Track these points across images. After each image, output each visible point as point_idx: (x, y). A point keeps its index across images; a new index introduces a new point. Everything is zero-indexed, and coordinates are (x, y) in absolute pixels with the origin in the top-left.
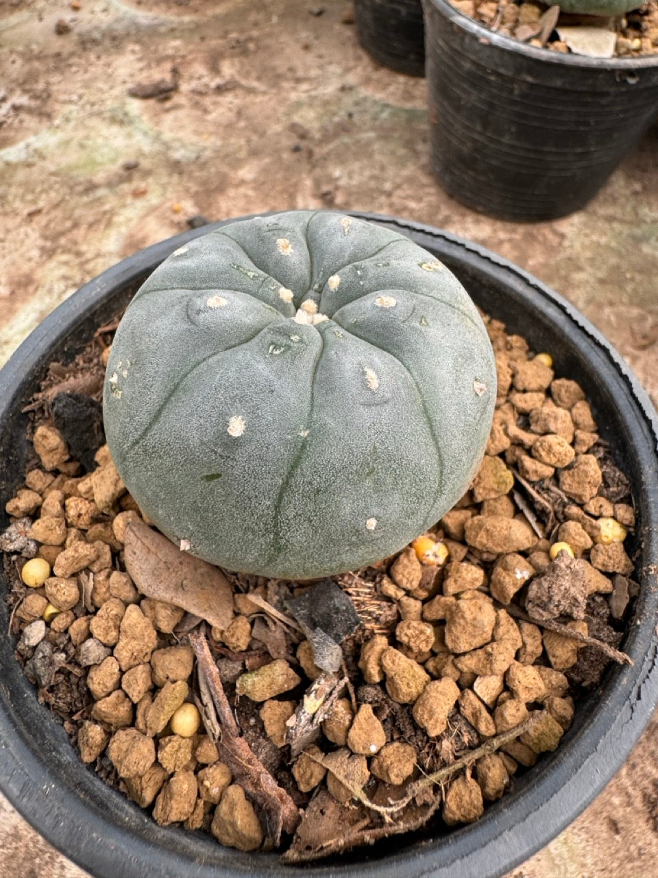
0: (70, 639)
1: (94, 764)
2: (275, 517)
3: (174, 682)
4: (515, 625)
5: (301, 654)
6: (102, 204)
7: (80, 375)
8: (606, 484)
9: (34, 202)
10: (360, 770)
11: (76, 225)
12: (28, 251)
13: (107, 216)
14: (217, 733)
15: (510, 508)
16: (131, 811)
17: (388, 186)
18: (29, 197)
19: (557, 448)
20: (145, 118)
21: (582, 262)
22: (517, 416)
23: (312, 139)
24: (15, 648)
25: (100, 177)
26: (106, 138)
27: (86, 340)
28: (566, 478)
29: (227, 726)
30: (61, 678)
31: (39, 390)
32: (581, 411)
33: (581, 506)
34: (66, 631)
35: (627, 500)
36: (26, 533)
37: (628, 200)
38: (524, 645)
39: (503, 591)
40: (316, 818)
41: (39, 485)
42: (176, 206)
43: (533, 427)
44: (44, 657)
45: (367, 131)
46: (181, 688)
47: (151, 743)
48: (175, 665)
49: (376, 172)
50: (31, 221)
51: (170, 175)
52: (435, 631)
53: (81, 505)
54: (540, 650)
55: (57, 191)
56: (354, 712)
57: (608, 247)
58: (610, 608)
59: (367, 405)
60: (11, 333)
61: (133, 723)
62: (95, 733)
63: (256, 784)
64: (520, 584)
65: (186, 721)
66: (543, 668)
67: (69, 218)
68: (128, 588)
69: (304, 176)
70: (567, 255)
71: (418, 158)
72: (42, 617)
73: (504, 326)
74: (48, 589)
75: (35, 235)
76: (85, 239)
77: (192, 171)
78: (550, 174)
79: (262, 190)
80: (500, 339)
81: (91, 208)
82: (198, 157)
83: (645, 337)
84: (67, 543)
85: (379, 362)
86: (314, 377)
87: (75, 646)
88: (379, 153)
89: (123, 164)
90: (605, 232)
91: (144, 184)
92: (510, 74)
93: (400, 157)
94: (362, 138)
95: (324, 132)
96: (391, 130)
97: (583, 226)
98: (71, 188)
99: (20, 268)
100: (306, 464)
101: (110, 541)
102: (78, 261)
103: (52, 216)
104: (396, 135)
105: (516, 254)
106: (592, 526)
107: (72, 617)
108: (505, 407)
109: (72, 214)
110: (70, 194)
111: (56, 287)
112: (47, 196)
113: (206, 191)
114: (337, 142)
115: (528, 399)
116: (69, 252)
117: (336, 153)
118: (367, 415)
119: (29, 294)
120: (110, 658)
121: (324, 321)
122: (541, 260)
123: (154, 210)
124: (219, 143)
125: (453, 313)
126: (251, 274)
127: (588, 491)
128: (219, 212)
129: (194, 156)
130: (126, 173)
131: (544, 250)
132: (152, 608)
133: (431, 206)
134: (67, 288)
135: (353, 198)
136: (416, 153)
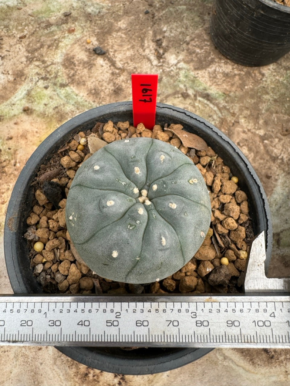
0: (52, 271)
2: (126, 277)
3: (87, 290)
4: (203, 285)
6: (54, 36)
7: (52, 169)
8: (246, 237)
9: (22, 31)
11: (42, 46)
12: (21, 58)
13: (56, 42)
15: (210, 242)
17: (188, 39)
18: (20, 28)
21: (269, 90)
22: (220, 203)
23: (155, 7)
25: (53, 19)
28: (232, 235)
31: (36, 176)
33: (236, 244)
34: (50, 268)
36: (35, 233)
39: (201, 273)
41: (38, 212)
42: (88, 41)
44: (43, 278)
45: (181, 5)
49: (183, 30)
50: (21, 41)
51: (86, 22)
52: (176, 284)
53: (54, 223)
55: (32, 26)
57: (282, 83)
58: (237, 281)
59: (161, 250)
60: (16, 100)
64: (208, 273)
67: (39, 41)
68: (71, 257)
69: (150, 28)
70: (263, 85)
71: (204, 24)
72: (42, 262)
73: (222, 161)
74: (43, 254)
75: (23, 50)
76: (46, 54)
77: (97, 20)
78: (264, 50)
79: (129, 35)
80: (220, 166)
81: (49, 37)
82: (99, 12)
83: (287, 131)
84: (50, 238)
85: (167, 233)
86: (144, 236)
87: (53, 273)
88: (186, 19)
89: (64, 12)
90: (283, 75)
91: (73, 26)
92: (254, 8)
93: (196, 22)
94: (179, 9)
95: (161, 3)
96: (194, 5)
97: (274, 71)
98: (39, 24)
99: (18, 67)
100: (138, 267)
101: (65, 237)
102: (43, 65)
103: (31, 39)
104: (196, 9)
105: (240, 82)
106: (237, 253)
107: (52, 263)
108: (216, 199)
109: (40, 39)
110: (39, 28)
111: (34, 78)
112: (28, 28)
113: (103, 33)
114: (167, 10)
115: (225, 198)
116: (39, 60)
117: (166, 17)
118: (160, 253)
119: (22, 81)
120: (65, 281)
121: (149, 205)
122: (251, 86)
123: (78, 41)
124: (110, 5)
125: (197, 206)
126: (123, 183)
127: (239, 240)
128: (108, 45)
129: (97, 11)
130: (65, 18)
131: (254, 81)
132: (80, 265)
133: (206, 52)
134: (39, 79)
135: (171, 43)
136: (204, 20)
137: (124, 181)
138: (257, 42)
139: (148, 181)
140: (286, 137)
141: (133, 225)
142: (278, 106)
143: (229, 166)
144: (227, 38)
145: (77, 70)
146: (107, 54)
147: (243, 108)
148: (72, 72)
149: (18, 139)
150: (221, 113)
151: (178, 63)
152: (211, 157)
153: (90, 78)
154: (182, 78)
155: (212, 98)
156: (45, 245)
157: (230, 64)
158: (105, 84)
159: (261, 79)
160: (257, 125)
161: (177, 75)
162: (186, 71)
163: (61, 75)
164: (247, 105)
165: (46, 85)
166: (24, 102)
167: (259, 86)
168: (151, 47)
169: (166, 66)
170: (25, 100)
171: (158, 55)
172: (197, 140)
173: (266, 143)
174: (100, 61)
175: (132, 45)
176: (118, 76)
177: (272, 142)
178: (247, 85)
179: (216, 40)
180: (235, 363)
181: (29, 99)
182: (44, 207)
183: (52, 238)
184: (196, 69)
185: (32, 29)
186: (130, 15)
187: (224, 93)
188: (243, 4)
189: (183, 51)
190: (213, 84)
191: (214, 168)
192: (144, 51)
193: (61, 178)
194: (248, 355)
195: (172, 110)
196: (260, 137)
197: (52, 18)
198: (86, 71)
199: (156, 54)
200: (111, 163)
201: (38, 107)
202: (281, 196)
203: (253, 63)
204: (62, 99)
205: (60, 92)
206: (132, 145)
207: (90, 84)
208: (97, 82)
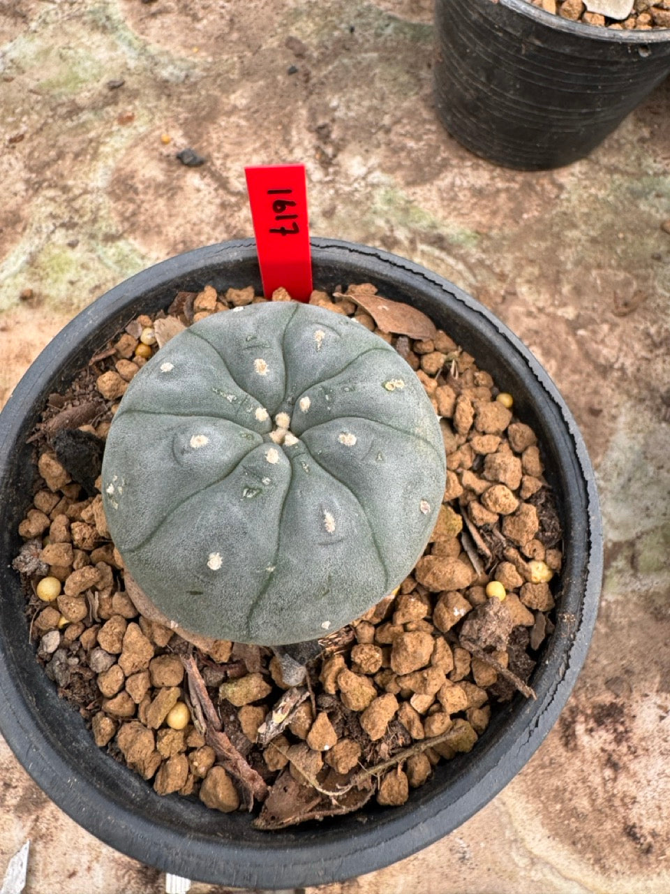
0: (81, 646)
1: (106, 747)
2: (248, 623)
3: (169, 688)
4: (450, 652)
5: (272, 668)
6: (88, 131)
7: (77, 403)
8: (543, 530)
9: (16, 125)
10: (317, 763)
11: (61, 155)
12: (13, 184)
13: (93, 144)
14: (203, 731)
15: (457, 548)
16: (137, 784)
17: (387, 120)
18: (10, 119)
19: (502, 500)
20: (129, 23)
21: (577, 219)
22: (474, 456)
23: (310, 57)
24: (36, 653)
25: (83, 98)
26: (88, 48)
27: (81, 367)
28: (508, 526)
29: (212, 722)
30: (76, 678)
31: (40, 421)
32: (531, 459)
33: (518, 548)
34: (78, 639)
35: (558, 546)
36: (38, 555)
37: (634, 148)
38: (455, 668)
39: (442, 623)
40: (280, 794)
41: (46, 508)
42: (165, 138)
43: (485, 473)
44: (61, 664)
45: (366, 51)
46: (175, 693)
47: (150, 734)
48: (168, 675)
49: (375, 102)
50: (14, 147)
51: (159, 98)
52: (383, 656)
53: (84, 530)
54: (468, 670)
55: (38, 113)
56: (313, 719)
57: (605, 202)
58: (530, 637)
59: (325, 544)
61: (135, 715)
62: (106, 725)
63: (235, 767)
64: (457, 620)
65: (178, 718)
66: (469, 684)
67: (53, 146)
68: (128, 608)
69: (300, 103)
70: (563, 209)
71: (421, 87)
72: (57, 627)
73: (473, 359)
74: (60, 605)
75: (19, 165)
76: (71, 171)
77: (181, 93)
78: (554, 130)
79: (255, 120)
80: (469, 372)
81: (76, 135)
82: (187, 76)
83: (626, 305)
84: (75, 566)
85: (337, 504)
86: (282, 514)
87: (86, 652)
88: (381, 79)
89: (107, 81)
90: (605, 185)
91: (130, 108)
92: (518, 34)
93: (402, 85)
94: (364, 59)
95: (323, 50)
96: (395, 49)
97: (583, 177)
98: (53, 109)
99: (6, 204)
100: (272, 590)
101: (111, 562)
102: (65, 197)
103: (35, 143)
104: (400, 57)
105: (512, 205)
106: (524, 569)
107: (82, 627)
108: (464, 448)
109: (56, 141)
110: (52, 117)
111: (44, 225)
112: (29, 118)
113: (196, 119)
114: (336, 63)
115: (485, 442)
116: (56, 186)
117: (334, 78)
118: (324, 553)
119: (16, 233)
120: (115, 667)
121: (294, 446)
122: (536, 214)
123: (142, 140)
124: (210, 59)
125: (407, 441)
126: (230, 398)
127: (525, 537)
128: (210, 144)
129: (183, 74)
130: (110, 94)
131: (541, 202)
132: (150, 624)
133: (430, 146)
134: (56, 227)
135: (350, 133)
136: (419, 80)
137: (233, 393)
138: (536, 112)
139: (289, 392)
140: (626, 319)
141: (254, 489)
142: (602, 252)
143: (488, 370)
144: (471, 109)
145: (143, 202)
146: (209, 164)
147: (523, 262)
148: (131, 207)
149: (9, 365)
150: (475, 276)
151: (370, 172)
152: (446, 354)
153: (173, 218)
154: (379, 204)
155: (451, 245)
156: (63, 584)
157: (484, 169)
158: (207, 229)
159: (557, 197)
160: (557, 297)
161: (367, 199)
162: (389, 189)
163: (106, 216)
164: (531, 255)
165: (72, 238)
166: (21, 279)
167: (554, 212)
168: (306, 143)
169: (343, 181)
170: (24, 275)
171: (323, 158)
172: (412, 317)
173: (582, 336)
174: (193, 179)
175: (263, 141)
176: (236, 209)
177: (594, 332)
178: (527, 212)
179: (449, 118)
180: (559, 872)
181: (34, 274)
182: (60, 494)
183: (81, 565)
184: (410, 184)
185: (38, 121)
186: (256, 78)
187: (477, 232)
188: (497, 30)
189: (378, 146)
190: (450, 214)
191: (457, 377)
192: (291, 151)
193: (99, 423)
194: (590, 850)
195: (347, 251)
196: (568, 322)
197: (82, 95)
198: (161, 203)
199: (318, 156)
200: (200, 354)
201: (56, 290)
202: (628, 455)
203: (534, 163)
204: (109, 268)
205: (105, 253)
206: (250, 315)
207: (173, 231)
208: (188, 226)
